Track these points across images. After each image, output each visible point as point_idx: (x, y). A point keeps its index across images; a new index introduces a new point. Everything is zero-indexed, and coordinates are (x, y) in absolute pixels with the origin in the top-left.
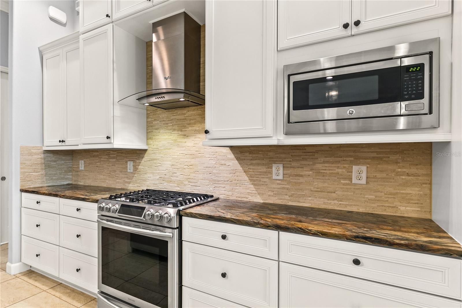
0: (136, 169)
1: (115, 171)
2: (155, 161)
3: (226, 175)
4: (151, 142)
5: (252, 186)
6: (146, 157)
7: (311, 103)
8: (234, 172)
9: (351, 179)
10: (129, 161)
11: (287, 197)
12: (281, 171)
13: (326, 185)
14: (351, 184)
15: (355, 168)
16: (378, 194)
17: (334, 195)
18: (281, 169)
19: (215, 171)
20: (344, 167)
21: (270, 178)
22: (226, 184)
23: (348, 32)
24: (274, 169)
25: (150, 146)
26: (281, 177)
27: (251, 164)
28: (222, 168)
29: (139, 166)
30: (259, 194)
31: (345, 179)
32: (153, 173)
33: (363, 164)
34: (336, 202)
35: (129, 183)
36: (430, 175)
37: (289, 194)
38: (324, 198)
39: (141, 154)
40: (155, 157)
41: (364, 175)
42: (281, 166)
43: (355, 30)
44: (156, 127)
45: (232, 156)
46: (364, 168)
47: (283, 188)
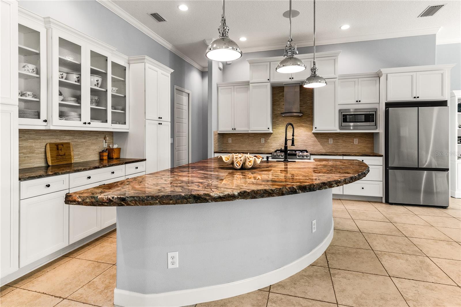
0: (266, 141)
1: (253, 143)
2: (277, 138)
3: (311, 143)
4: (274, 130)
5: (321, 146)
6: (272, 136)
7: (347, 121)
8: (315, 141)
9: (354, 143)
10: (262, 138)
11: (334, 149)
12: (332, 141)
13: (346, 145)
14: (354, 144)
15: (355, 139)
16: (361, 147)
17: (349, 148)
18: (332, 140)
19: (306, 142)
20: (352, 139)
21: (328, 143)
22: (311, 146)
23: (357, 103)
24: (329, 140)
25: (274, 131)
26: (332, 143)
27: (321, 139)
28: (309, 140)
29: (268, 140)
30: (324, 149)
31: (352, 143)
32: (276, 143)
33: (357, 138)
34: (349, 150)
35: (262, 148)
36: (373, 141)
37: (335, 148)
38: (346, 149)
39: (269, 135)
40: (277, 136)
41: (357, 141)
42: (332, 139)
43: (359, 103)
44: (278, 123)
45: (314, 136)
46: (357, 139)
47: (333, 146)
